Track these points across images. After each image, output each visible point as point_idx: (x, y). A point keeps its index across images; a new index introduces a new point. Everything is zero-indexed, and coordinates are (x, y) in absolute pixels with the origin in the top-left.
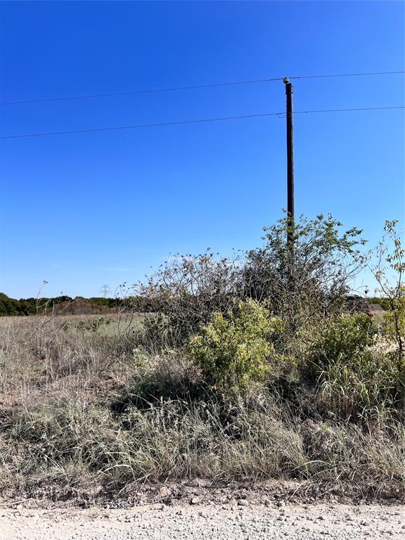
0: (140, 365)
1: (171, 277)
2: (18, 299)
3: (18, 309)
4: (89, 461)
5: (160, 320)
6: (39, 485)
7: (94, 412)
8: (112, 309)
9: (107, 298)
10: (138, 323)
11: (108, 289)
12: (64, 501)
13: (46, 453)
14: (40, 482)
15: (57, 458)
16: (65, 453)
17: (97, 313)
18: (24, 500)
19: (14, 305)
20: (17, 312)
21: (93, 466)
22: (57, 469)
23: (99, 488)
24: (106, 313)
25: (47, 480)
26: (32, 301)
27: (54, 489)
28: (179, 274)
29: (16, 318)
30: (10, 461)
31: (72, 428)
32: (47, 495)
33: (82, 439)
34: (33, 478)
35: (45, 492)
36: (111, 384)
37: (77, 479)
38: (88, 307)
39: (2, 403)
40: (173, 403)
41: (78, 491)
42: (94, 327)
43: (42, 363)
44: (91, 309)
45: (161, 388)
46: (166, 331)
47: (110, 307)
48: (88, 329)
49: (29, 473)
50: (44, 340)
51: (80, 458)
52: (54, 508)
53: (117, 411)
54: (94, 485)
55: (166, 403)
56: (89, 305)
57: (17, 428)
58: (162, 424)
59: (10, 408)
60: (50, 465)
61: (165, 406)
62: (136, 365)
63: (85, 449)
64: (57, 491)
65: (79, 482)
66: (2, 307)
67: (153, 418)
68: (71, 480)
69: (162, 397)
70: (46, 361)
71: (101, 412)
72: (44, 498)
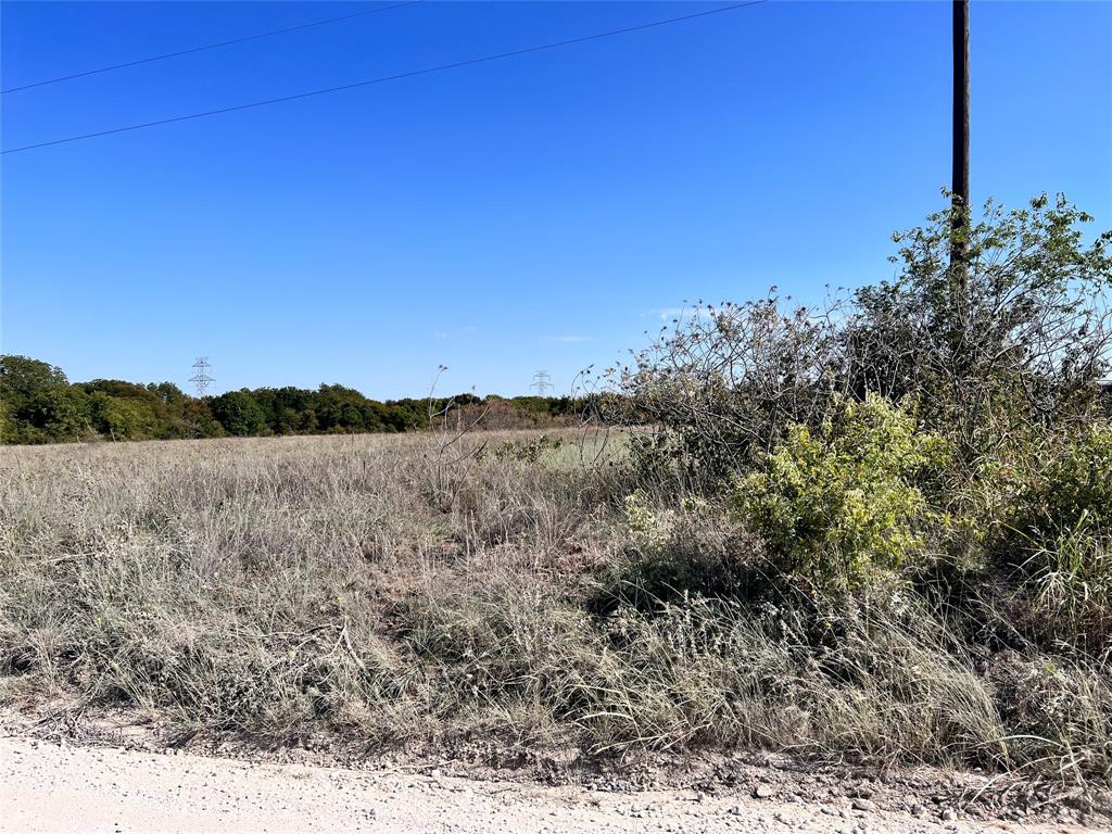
0: (639, 528)
1: (686, 352)
2: (383, 402)
3: (384, 420)
4: (552, 702)
5: (662, 440)
6: (467, 737)
7: (558, 615)
8: (557, 419)
9: (545, 397)
10: (615, 447)
11: (546, 379)
12: (513, 769)
13: (474, 682)
14: (469, 733)
15: (495, 693)
16: (508, 684)
17: (529, 427)
18: (442, 762)
19: (376, 412)
20: (382, 425)
21: (560, 712)
22: (497, 712)
23: (575, 752)
24: (545, 426)
25: (479, 730)
26: (407, 404)
27: (494, 746)
28: (703, 344)
29: (383, 436)
30: (412, 691)
31: (518, 639)
32: (482, 756)
33: (537, 661)
34: (456, 725)
35: (478, 751)
36: (581, 563)
37: (533, 733)
38: (512, 416)
39: (388, 590)
40: (708, 604)
41: (537, 753)
42: (530, 453)
43: (447, 520)
44: (517, 419)
45: (682, 573)
46: (674, 463)
47: (554, 415)
48: (520, 457)
49: (447, 716)
50: (447, 477)
51: (536, 696)
52: (496, 781)
53: (599, 612)
54: (564, 746)
55: (695, 602)
56: (513, 410)
57: (420, 635)
58: (689, 643)
59: (403, 599)
60: (483, 704)
61: (692, 610)
62: (631, 527)
63: (545, 681)
64: (499, 751)
65: (537, 739)
66: (355, 416)
67: (671, 630)
68: (524, 733)
69: (686, 592)
70: (454, 515)
71: (568, 614)
72: (478, 761)
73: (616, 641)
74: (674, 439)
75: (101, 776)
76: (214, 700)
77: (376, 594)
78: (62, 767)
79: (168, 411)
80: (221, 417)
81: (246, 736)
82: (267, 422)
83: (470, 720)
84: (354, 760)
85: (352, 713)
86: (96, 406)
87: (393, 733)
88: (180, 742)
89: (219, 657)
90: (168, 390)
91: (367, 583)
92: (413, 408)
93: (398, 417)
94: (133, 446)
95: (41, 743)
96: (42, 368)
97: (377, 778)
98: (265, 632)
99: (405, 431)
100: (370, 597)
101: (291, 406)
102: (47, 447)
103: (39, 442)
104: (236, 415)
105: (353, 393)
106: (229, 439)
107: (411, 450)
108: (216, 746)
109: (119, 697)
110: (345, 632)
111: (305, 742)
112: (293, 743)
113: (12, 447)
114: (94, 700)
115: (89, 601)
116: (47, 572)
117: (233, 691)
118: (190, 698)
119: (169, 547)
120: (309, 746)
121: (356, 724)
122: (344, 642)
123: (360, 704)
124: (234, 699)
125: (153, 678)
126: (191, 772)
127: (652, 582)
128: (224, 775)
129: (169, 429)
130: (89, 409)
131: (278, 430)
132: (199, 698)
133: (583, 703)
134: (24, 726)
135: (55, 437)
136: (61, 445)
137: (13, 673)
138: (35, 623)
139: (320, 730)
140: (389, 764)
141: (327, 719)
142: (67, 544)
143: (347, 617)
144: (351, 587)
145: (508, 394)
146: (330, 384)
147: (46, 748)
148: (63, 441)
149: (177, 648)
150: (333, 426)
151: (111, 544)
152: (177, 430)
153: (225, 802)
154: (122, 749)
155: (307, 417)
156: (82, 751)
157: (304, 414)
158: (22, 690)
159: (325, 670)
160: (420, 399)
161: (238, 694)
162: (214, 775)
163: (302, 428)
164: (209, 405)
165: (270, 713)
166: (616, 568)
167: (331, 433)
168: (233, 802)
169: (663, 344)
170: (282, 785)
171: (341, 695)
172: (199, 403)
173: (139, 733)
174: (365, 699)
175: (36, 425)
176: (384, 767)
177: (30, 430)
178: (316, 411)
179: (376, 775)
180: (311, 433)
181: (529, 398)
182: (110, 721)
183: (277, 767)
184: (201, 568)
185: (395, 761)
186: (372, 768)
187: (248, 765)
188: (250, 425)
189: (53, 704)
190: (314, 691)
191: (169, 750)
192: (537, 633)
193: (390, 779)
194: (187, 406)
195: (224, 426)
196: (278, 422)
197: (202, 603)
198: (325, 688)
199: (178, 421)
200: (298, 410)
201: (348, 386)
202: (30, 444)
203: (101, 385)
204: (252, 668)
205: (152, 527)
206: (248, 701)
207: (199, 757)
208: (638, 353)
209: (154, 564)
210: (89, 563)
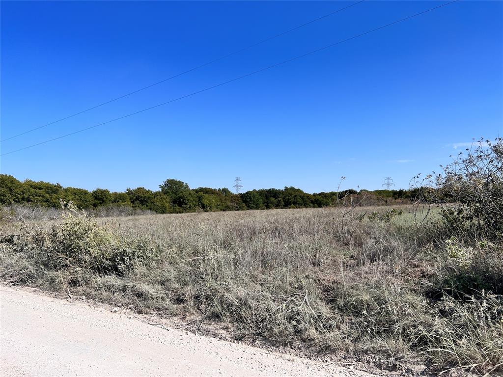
0: (454, 257)
1: (474, 165)
2: (312, 194)
3: (312, 202)
4: (409, 340)
5: (460, 211)
6: (366, 352)
7: (410, 297)
8: (397, 200)
9: (390, 190)
10: (434, 214)
11: (390, 181)
12: (390, 371)
13: (368, 326)
14: (367, 351)
15: (378, 333)
16: (385, 328)
17: (383, 205)
18: (354, 363)
19: (309, 199)
20: (312, 205)
21: (414, 346)
22: (381, 342)
23: (423, 367)
24: (391, 204)
25: (372, 349)
26: (322, 195)
27: (380, 359)
28: (485, 161)
29: (313, 209)
30: (338, 327)
31: (390, 308)
32: (374, 362)
33: (400, 319)
34: (360, 346)
35: (372, 360)
36: (419, 272)
37: (400, 354)
38: (374, 200)
39: (324, 280)
40: (497, 298)
41: (402, 365)
42: (387, 217)
43: (348, 249)
44: (377, 201)
45: (480, 280)
46: (468, 223)
47: (396, 199)
48: (381, 219)
49: (356, 341)
50: (346, 228)
51: (400, 336)
52: (382, 376)
53: (432, 298)
54: (418, 363)
55: (488, 296)
56: (375, 197)
57: (341, 302)
58: (486, 318)
59: (331, 284)
60: (373, 337)
61: (487, 300)
62: (449, 256)
63: (404, 330)
64: (382, 361)
65: (402, 358)
66: (300, 201)
67: (475, 310)
68: (395, 354)
69: (483, 290)
70: (351, 247)
71: (415, 298)
72: (371, 364)
73: (443, 313)
74: (467, 210)
75: (212, 349)
76: (253, 322)
77: (318, 281)
78: (197, 343)
79: (225, 199)
80: (245, 202)
81: (265, 339)
82: (263, 203)
83: (366, 344)
84: (313, 356)
85: (310, 334)
86: (200, 198)
87: (330, 346)
88: (240, 339)
89: (254, 304)
90: (225, 191)
91: (314, 276)
92: (325, 196)
93: (320, 201)
94: (214, 214)
95: (189, 333)
96: (181, 183)
97: (324, 366)
98: (272, 294)
99: (322, 207)
100: (316, 282)
101: (273, 197)
102: (183, 214)
103: (180, 212)
104: (251, 201)
105: (298, 190)
106: (249, 211)
107: (327, 216)
108: (254, 342)
109: (216, 317)
110: (306, 297)
111: (291, 345)
112: (286, 345)
113: (172, 215)
114: (207, 317)
115: (204, 276)
116: (189, 264)
117: (260, 319)
118: (243, 320)
119: (233, 256)
120: (293, 347)
121: (313, 340)
122: (306, 302)
123: (314, 331)
124: (261, 322)
125: (229, 310)
126: (245, 351)
127: (462, 285)
128: (258, 355)
129: (226, 207)
130: (197, 200)
131: (268, 207)
132: (247, 320)
133: (426, 343)
134: (182, 325)
135: (185, 210)
136: (188, 214)
137: (178, 303)
138: (185, 284)
139: (297, 340)
140: (329, 360)
141: (300, 336)
142: (195, 253)
143: (307, 291)
144: (307, 277)
145: (372, 189)
146: (289, 187)
147: (190, 334)
148: (188, 212)
149: (237, 299)
150: (290, 205)
151: (211, 253)
152: (229, 208)
153: (260, 367)
154: (218, 339)
155: (280, 201)
156: (203, 337)
157: (278, 200)
158: (181, 310)
159: (298, 313)
160: (328, 192)
161: (262, 320)
162: (255, 354)
163: (277, 206)
164: (241, 197)
165: (276, 330)
166: (440, 276)
167: (289, 208)
168: (263, 367)
169: (461, 161)
170: (283, 363)
171: (306, 326)
172: (237, 196)
173: (223, 332)
174: (316, 329)
175: (179, 206)
176: (326, 361)
177: (177, 207)
178: (283, 199)
179: (324, 364)
180: (281, 208)
181: (382, 191)
182: (213, 326)
183: (279, 355)
184: (245, 265)
185: (331, 359)
186: (321, 361)
187: (267, 352)
188: (256, 205)
189: (192, 317)
190: (294, 323)
191: (236, 341)
192: (399, 306)
193: (330, 367)
194: (233, 198)
195: (246, 205)
196: (267, 203)
197: (246, 280)
198: (298, 322)
199: (229, 204)
200: (276, 198)
201: (296, 187)
202: (177, 213)
203: (201, 190)
204: (268, 310)
205: (225, 247)
206: (266, 324)
207: (247, 346)
208: (445, 166)
209: (227, 263)
210: (204, 260)
